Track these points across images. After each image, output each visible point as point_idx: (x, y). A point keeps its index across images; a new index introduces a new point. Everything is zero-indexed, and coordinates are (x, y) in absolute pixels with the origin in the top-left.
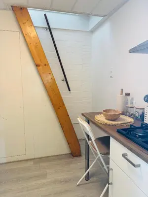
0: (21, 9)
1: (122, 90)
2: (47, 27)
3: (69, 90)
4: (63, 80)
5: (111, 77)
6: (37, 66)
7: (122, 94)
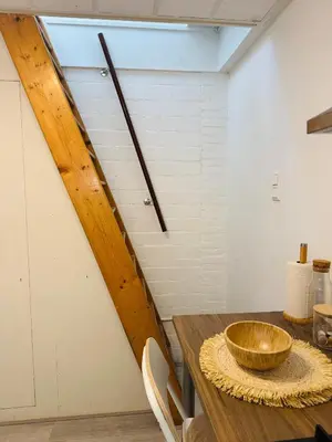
0: (18, 19)
1: (304, 248)
2: (106, 66)
3: (164, 229)
4: (147, 203)
5: (275, 199)
6: (62, 170)
7: (303, 260)
